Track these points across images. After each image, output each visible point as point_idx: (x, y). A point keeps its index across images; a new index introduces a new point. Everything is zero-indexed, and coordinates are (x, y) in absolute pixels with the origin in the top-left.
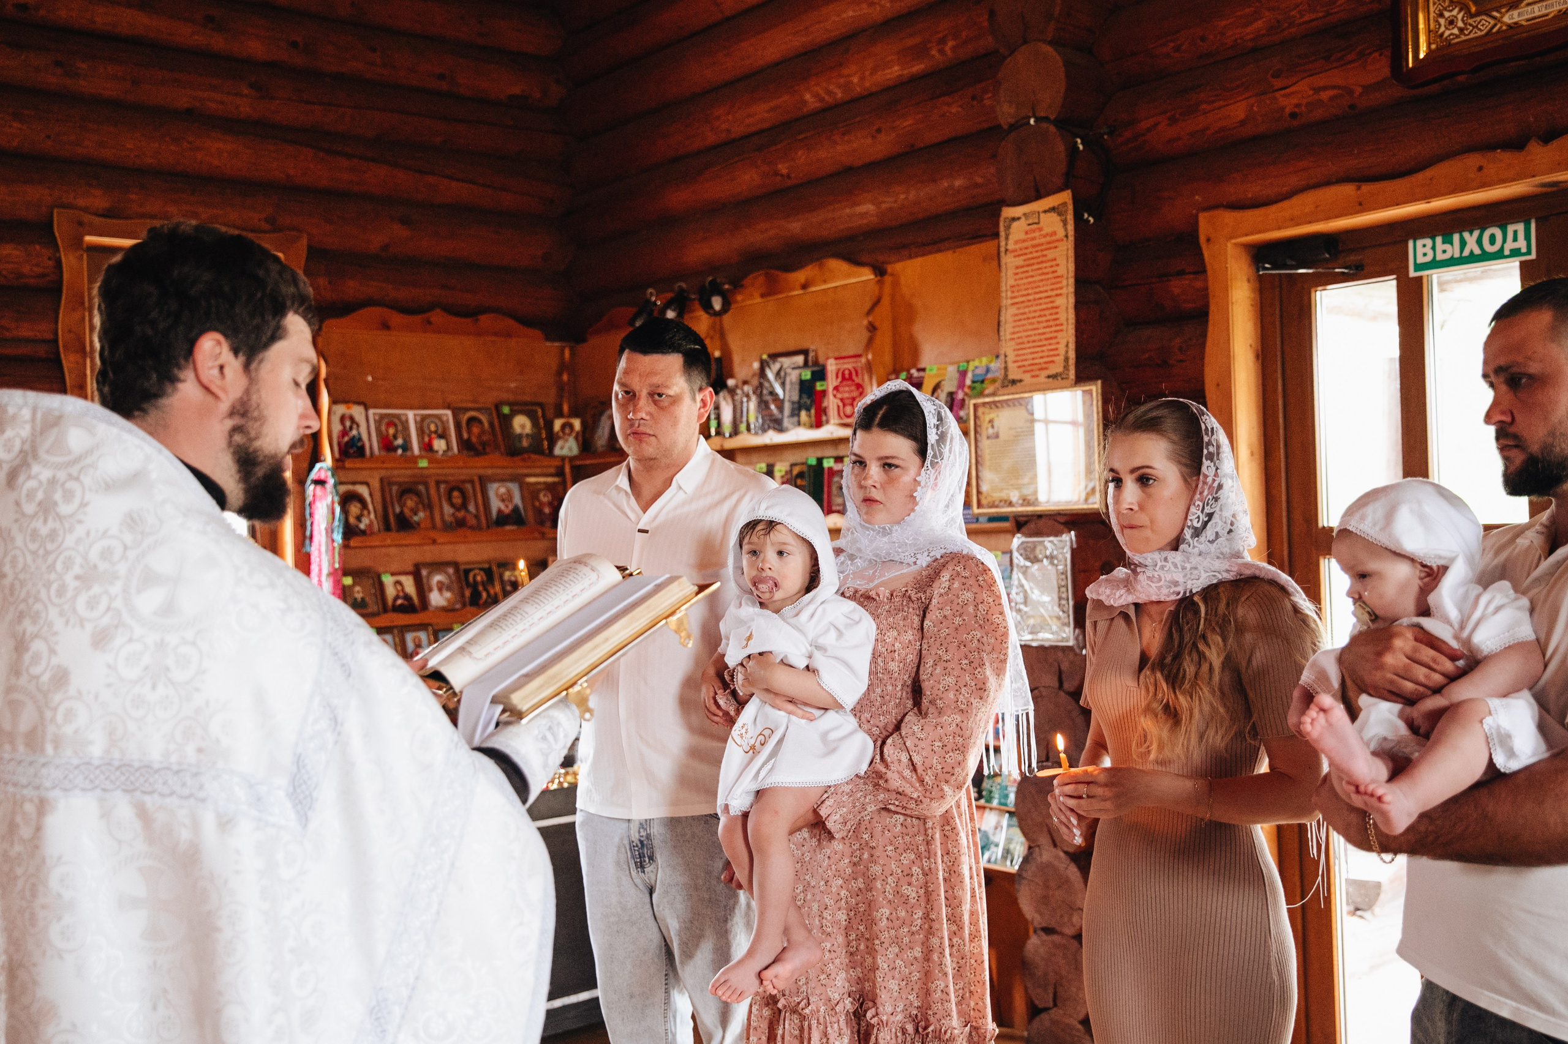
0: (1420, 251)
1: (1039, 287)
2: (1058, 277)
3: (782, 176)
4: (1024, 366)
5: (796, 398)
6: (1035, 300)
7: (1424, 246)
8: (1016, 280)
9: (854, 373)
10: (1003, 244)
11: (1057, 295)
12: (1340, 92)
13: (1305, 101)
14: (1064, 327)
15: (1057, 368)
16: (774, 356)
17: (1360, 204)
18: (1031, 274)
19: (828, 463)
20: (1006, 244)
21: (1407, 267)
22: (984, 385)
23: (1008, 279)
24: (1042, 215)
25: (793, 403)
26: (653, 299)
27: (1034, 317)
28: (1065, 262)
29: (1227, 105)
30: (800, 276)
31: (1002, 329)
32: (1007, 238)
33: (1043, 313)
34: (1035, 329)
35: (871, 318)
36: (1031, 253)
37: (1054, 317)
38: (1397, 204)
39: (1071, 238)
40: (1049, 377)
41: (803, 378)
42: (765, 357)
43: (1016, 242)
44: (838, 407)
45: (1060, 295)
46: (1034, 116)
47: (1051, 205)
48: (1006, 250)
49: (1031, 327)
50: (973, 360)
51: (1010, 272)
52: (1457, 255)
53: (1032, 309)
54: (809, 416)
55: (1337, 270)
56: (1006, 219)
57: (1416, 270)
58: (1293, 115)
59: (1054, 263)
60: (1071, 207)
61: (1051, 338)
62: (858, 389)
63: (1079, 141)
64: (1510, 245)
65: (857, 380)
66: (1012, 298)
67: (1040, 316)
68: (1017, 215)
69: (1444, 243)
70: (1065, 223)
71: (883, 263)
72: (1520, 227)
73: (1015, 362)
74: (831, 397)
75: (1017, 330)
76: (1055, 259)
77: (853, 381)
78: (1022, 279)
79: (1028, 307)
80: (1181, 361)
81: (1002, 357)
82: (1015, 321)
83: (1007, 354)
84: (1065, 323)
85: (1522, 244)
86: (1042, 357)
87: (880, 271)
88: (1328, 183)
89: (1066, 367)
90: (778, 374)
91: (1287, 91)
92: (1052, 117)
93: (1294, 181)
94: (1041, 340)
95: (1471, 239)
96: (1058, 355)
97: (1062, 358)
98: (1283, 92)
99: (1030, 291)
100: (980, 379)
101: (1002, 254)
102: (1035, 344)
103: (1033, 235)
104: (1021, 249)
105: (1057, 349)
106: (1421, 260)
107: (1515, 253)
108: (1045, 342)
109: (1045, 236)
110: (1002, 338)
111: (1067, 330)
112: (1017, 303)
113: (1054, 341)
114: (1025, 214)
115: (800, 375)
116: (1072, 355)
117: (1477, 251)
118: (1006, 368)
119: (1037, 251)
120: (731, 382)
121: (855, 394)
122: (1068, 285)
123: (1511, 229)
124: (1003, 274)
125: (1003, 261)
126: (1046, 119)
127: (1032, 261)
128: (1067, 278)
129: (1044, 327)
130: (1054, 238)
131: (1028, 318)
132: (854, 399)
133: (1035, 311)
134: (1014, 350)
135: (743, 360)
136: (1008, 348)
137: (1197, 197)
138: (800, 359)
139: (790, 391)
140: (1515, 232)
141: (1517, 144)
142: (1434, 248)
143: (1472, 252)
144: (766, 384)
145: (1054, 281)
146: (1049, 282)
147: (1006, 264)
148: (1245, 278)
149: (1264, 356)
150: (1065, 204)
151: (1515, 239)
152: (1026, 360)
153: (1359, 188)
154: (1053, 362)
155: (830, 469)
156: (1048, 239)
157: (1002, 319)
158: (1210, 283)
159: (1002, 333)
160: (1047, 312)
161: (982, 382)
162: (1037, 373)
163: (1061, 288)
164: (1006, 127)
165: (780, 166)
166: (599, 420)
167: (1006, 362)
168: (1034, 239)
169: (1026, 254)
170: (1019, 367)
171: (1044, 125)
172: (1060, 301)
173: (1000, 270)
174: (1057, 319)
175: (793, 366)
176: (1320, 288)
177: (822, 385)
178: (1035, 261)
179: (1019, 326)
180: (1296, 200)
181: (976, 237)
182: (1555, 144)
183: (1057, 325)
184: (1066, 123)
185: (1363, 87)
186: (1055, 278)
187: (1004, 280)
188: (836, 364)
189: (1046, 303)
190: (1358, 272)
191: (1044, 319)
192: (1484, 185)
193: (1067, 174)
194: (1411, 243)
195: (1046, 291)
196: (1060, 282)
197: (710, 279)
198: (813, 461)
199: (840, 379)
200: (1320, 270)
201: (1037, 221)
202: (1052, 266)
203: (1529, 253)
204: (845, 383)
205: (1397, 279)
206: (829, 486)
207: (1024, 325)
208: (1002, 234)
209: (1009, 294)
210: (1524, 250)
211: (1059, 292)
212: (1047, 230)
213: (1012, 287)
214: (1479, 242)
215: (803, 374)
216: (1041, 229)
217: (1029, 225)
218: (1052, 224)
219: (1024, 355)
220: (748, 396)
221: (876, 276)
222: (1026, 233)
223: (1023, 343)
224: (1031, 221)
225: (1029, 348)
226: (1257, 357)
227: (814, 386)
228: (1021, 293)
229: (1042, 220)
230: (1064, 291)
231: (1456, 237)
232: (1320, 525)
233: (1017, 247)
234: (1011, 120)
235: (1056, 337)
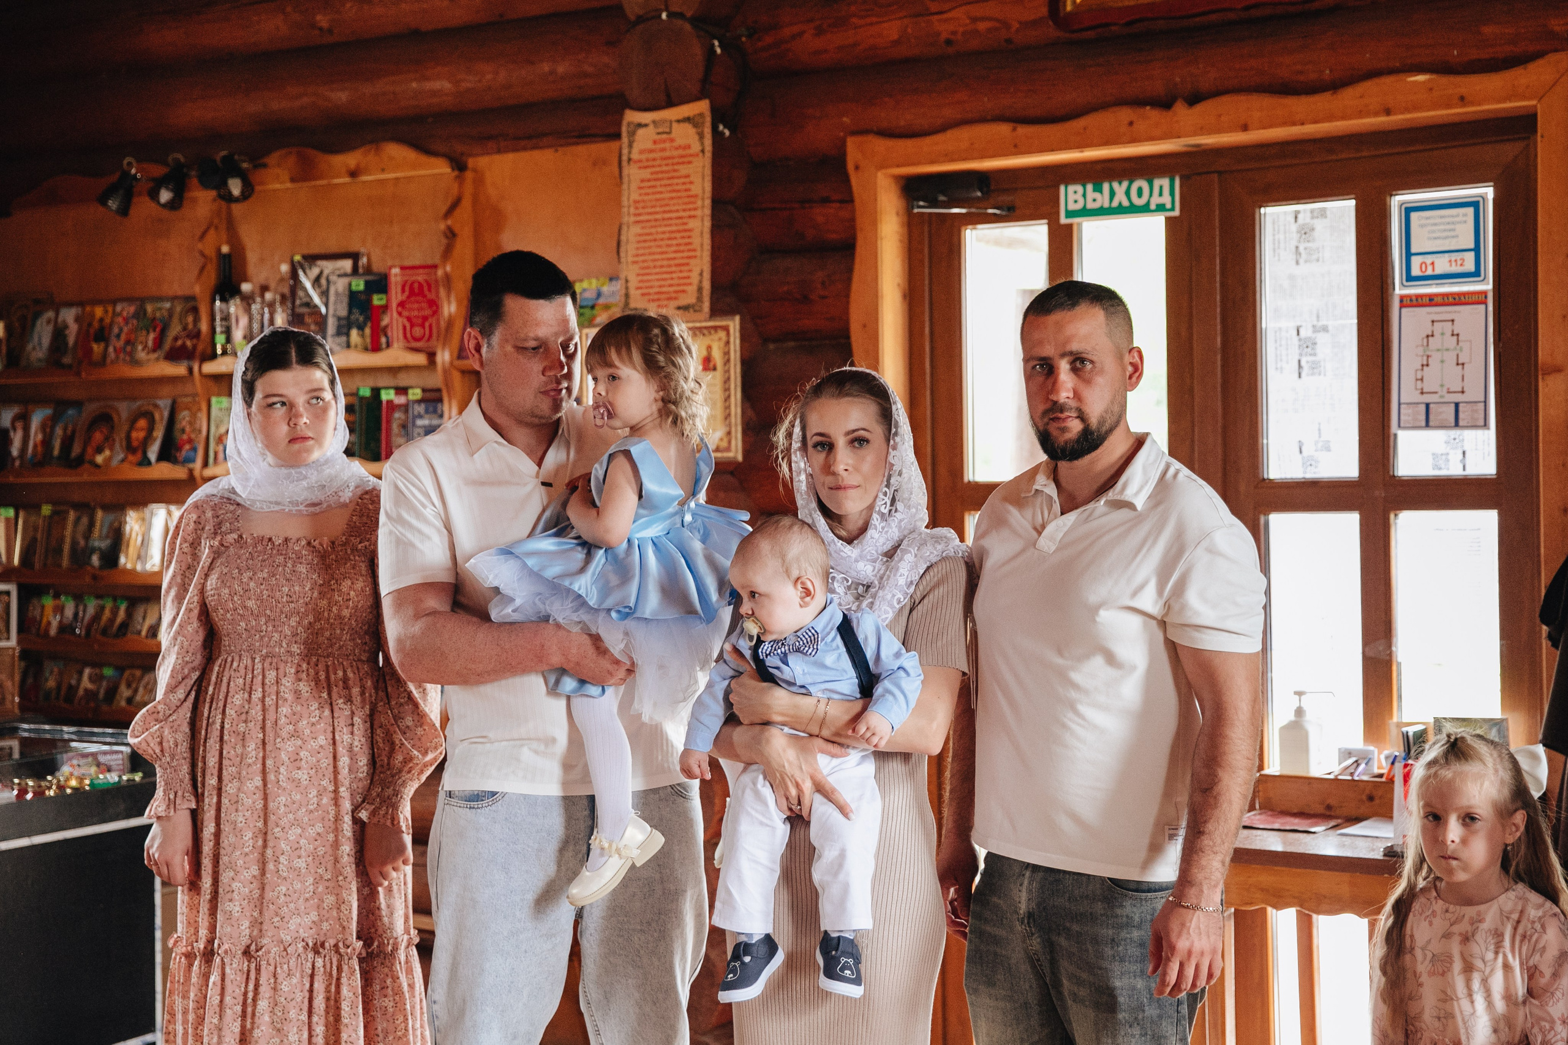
0: (1071, 197)
1: (667, 205)
2: (692, 196)
3: (321, 29)
4: (649, 294)
5: (343, 312)
6: (664, 219)
7: (1075, 192)
8: (640, 195)
9: (426, 288)
10: (625, 151)
11: (690, 217)
12: (997, 25)
13: (961, 29)
14: (698, 253)
15: (690, 299)
16: (312, 259)
17: (1015, 146)
18: (659, 189)
19: (387, 396)
20: (630, 153)
21: (1058, 213)
22: (595, 312)
23: (631, 193)
24: (675, 125)
25: (339, 319)
26: (133, 171)
27: (662, 240)
28: (700, 180)
29: (880, 22)
30: (351, 159)
31: (622, 249)
32: (630, 146)
33: (673, 235)
34: (662, 253)
35: (449, 222)
36: (660, 166)
37: (687, 240)
38: (1052, 150)
39: (708, 154)
40: (679, 308)
41: (354, 288)
42: (297, 258)
43: (641, 152)
44: (405, 328)
45: (694, 217)
46: (667, 10)
47: (686, 115)
48: (629, 160)
49: (659, 250)
50: (581, 281)
51: (634, 186)
52: (1106, 205)
53: (660, 230)
54: (363, 336)
55: (990, 211)
56: (629, 124)
57: (1067, 217)
58: (949, 42)
59: (687, 180)
60: (708, 120)
61: (683, 265)
62: (430, 306)
63: (716, 43)
64: (1155, 200)
65: (431, 296)
66: (635, 215)
67: (669, 239)
68: (644, 121)
69: (1094, 190)
70: (701, 136)
71: (462, 154)
72: (1165, 182)
73: (638, 288)
74: (395, 314)
75: (641, 252)
76: (688, 176)
77: (425, 296)
78: (648, 194)
79: (655, 227)
80: (824, 297)
81: (623, 281)
82: (639, 242)
83: (629, 278)
84: (699, 249)
85: (1166, 199)
86: (671, 285)
87: (459, 166)
88: (983, 120)
89: (700, 299)
90: (316, 282)
91: (945, 16)
92: (689, 14)
93: (949, 113)
94: (670, 266)
95: (1120, 188)
96: (690, 284)
97: (695, 287)
98: (936, 17)
99: (658, 209)
100: (590, 304)
101: (624, 164)
102: (664, 270)
103: (662, 146)
104: (648, 160)
105: (689, 277)
106: (1072, 207)
107: (1161, 208)
108: (674, 269)
109: (677, 149)
110: (623, 260)
111: (702, 257)
112: (642, 222)
113: (686, 268)
114: (654, 122)
115: (350, 285)
116: (707, 285)
117: (1126, 203)
118: (627, 295)
119: (667, 165)
120: (246, 287)
121: (427, 312)
122: (703, 207)
123: (1157, 183)
124: (625, 186)
125: (625, 172)
126: (681, 15)
127: (660, 176)
128: (703, 199)
129: (675, 252)
130: (688, 152)
131: (655, 240)
132: (425, 318)
133: (664, 233)
134: (638, 275)
135: (262, 260)
136: (630, 272)
137: (845, 119)
138: (347, 265)
139: (335, 303)
140: (1161, 187)
141: (1165, 103)
142: (1084, 195)
143: (1120, 204)
144: (301, 293)
145: (687, 200)
146: (680, 201)
147: (629, 175)
148: (894, 211)
149: (912, 296)
150: (701, 115)
151: (1161, 194)
152: (651, 287)
153: (1014, 129)
154: (683, 291)
155: (390, 402)
156: (681, 152)
157: (623, 238)
158: (858, 213)
159: (622, 254)
160: (678, 235)
161: (593, 307)
162: (665, 303)
163: (695, 209)
164: (632, 18)
165: (319, 17)
166: (34, 325)
167: (627, 288)
168: (663, 150)
169: (653, 166)
170: (643, 295)
171: (679, 22)
172: (692, 224)
173: (621, 183)
174: (690, 244)
175: (338, 272)
176: (970, 227)
177: (381, 299)
178: (666, 175)
179: (644, 248)
180: (950, 134)
181: (584, 136)
182: (1199, 108)
183: (689, 250)
184: (704, 23)
185: (1020, 23)
186: (689, 197)
187: (625, 193)
188: (403, 275)
189: (676, 225)
190: (1011, 214)
191: (674, 242)
192: (1134, 140)
193: (705, 80)
194: (1062, 188)
195: (677, 211)
196: (694, 203)
197: (224, 153)
198: (366, 392)
199: (407, 293)
200: (973, 210)
201: (668, 130)
202: (684, 183)
203: (1173, 209)
204: (412, 299)
205: (1049, 224)
206: (389, 422)
207: (650, 247)
208: (625, 139)
209: (632, 210)
210: (1169, 206)
211: (692, 213)
212: (679, 142)
213: (636, 202)
214: (1128, 193)
215: (354, 284)
216: (672, 140)
217: (658, 133)
218: (685, 135)
219: (648, 281)
220: (271, 305)
221: (453, 169)
222: (655, 142)
223: (648, 268)
224: (660, 130)
225: (657, 274)
226: (904, 296)
227: (370, 300)
228: (647, 210)
229: (674, 131)
230: (699, 213)
231: (1106, 186)
232: (966, 480)
233: (644, 157)
234: (641, 12)
235: (688, 264)
